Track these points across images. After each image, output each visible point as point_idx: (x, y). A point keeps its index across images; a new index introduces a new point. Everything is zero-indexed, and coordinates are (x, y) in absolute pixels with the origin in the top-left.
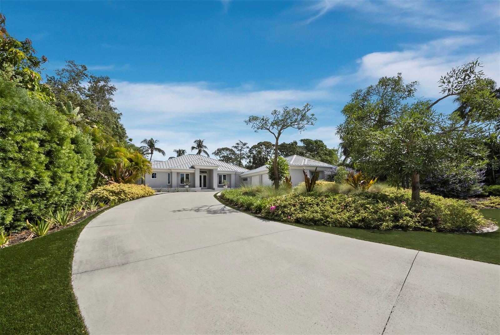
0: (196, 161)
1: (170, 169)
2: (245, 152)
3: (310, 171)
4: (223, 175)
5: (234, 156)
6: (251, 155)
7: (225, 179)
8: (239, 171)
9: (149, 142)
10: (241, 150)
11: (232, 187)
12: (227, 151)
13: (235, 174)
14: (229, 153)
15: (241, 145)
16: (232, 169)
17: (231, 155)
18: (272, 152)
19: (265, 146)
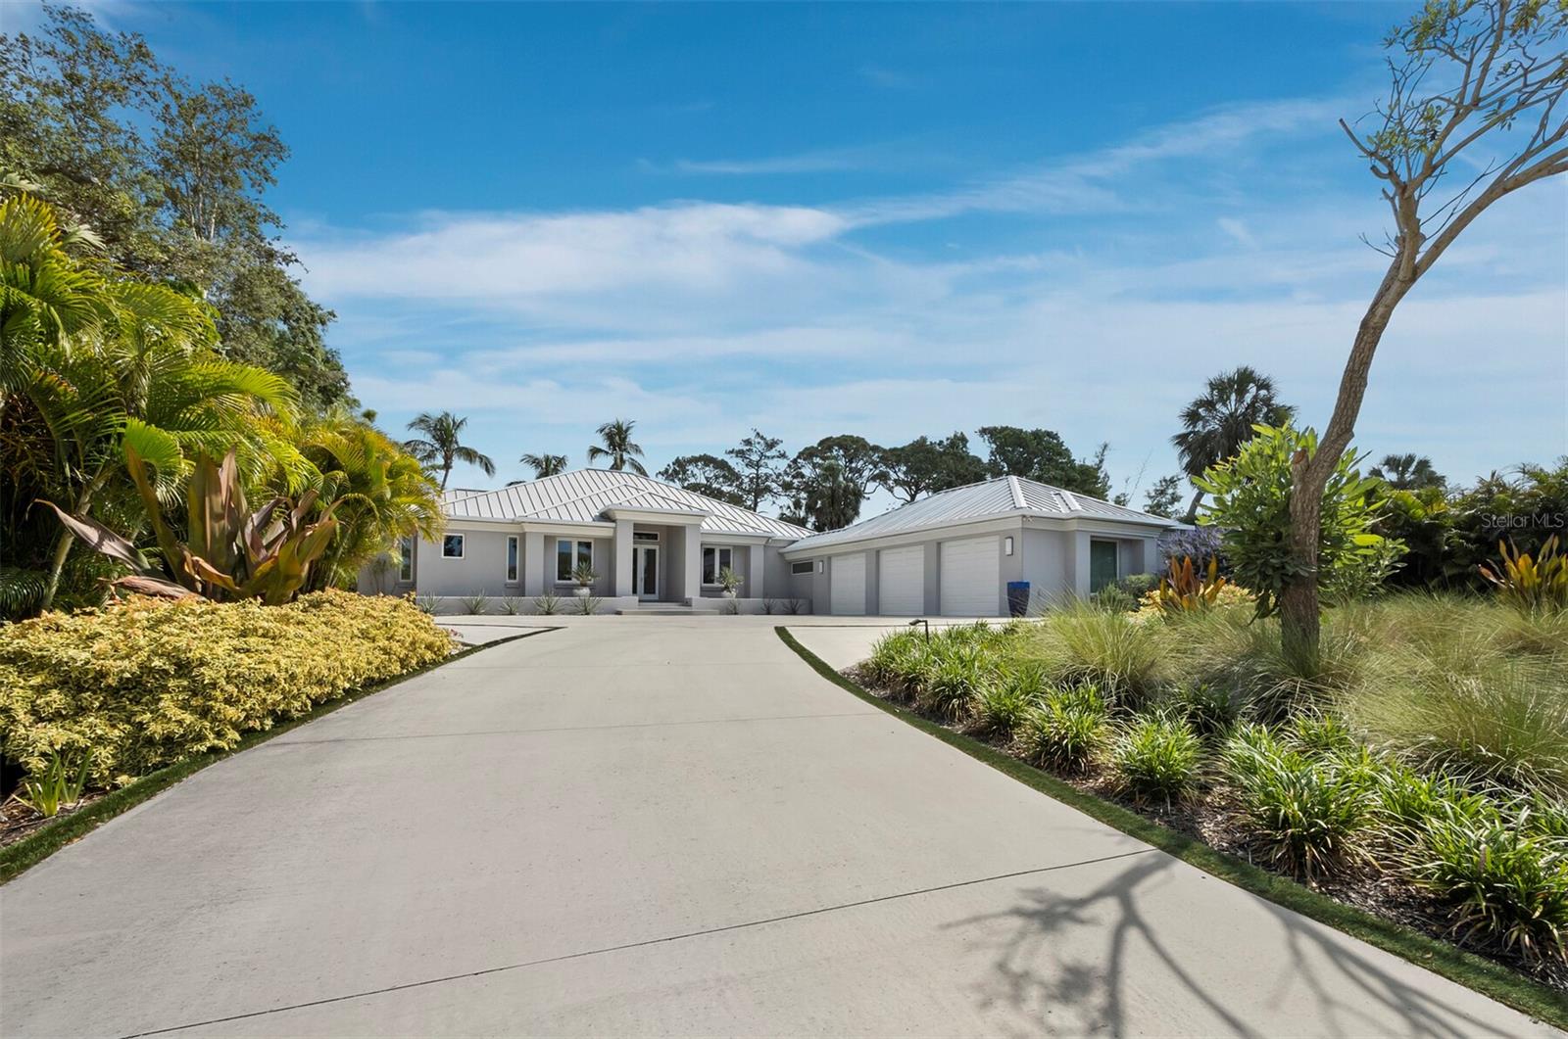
1: (520, 523)
2: (771, 472)
3: (1092, 537)
4: (721, 550)
5: (730, 485)
6: (795, 481)
7: (725, 563)
8: (779, 534)
9: (436, 425)
10: (757, 462)
11: (752, 595)
12: (708, 466)
13: (765, 546)
14: (715, 475)
15: (761, 447)
16: (753, 528)
17: (721, 479)
18: (866, 474)
19: (846, 450)
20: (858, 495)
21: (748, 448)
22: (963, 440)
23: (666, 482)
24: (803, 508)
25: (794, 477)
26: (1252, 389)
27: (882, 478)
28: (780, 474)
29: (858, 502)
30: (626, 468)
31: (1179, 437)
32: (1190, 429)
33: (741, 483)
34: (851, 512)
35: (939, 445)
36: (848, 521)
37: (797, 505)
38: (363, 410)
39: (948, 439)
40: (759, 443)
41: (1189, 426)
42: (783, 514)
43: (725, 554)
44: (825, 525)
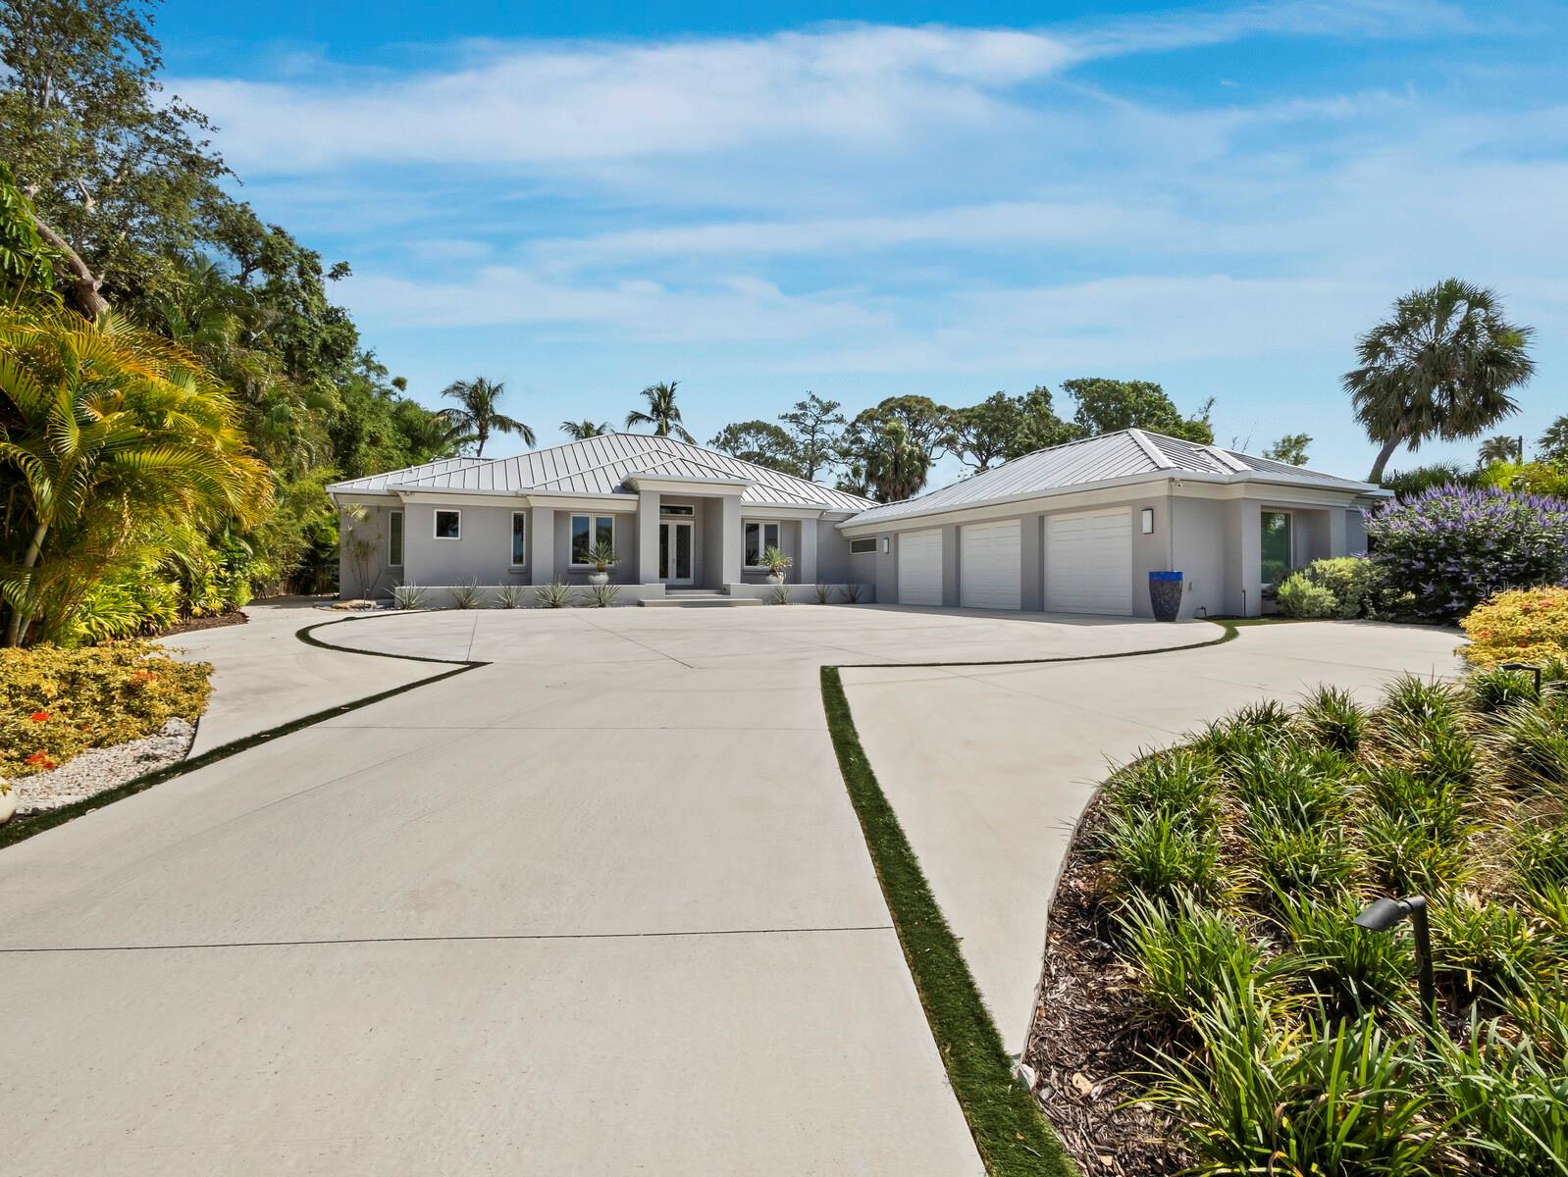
0: (647, 458)
1: (524, 496)
2: (827, 438)
3: (1262, 507)
4: (766, 526)
5: (785, 454)
6: (854, 447)
7: (771, 540)
8: (836, 506)
9: (471, 393)
10: (813, 427)
11: (803, 581)
12: (761, 433)
13: (818, 521)
14: (768, 443)
15: (816, 411)
16: (803, 499)
17: (774, 448)
18: (932, 437)
19: (909, 411)
20: (924, 461)
21: (802, 412)
22: (1047, 396)
23: (718, 451)
24: (863, 476)
25: (852, 443)
26: (1462, 307)
27: (950, 442)
28: (837, 440)
29: (924, 468)
30: (673, 435)
31: (1350, 375)
32: (1366, 365)
33: (796, 451)
34: (917, 480)
35: (1019, 401)
36: (914, 490)
37: (856, 472)
38: (392, 377)
39: (1029, 394)
40: (814, 407)
41: (1364, 361)
42: (840, 483)
43: (771, 530)
44: (887, 494)
